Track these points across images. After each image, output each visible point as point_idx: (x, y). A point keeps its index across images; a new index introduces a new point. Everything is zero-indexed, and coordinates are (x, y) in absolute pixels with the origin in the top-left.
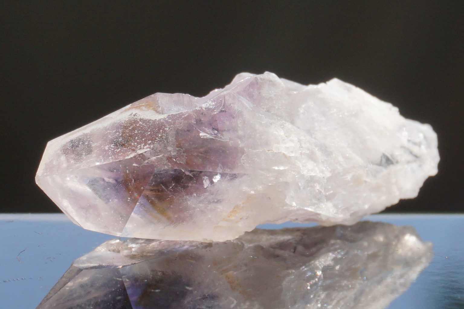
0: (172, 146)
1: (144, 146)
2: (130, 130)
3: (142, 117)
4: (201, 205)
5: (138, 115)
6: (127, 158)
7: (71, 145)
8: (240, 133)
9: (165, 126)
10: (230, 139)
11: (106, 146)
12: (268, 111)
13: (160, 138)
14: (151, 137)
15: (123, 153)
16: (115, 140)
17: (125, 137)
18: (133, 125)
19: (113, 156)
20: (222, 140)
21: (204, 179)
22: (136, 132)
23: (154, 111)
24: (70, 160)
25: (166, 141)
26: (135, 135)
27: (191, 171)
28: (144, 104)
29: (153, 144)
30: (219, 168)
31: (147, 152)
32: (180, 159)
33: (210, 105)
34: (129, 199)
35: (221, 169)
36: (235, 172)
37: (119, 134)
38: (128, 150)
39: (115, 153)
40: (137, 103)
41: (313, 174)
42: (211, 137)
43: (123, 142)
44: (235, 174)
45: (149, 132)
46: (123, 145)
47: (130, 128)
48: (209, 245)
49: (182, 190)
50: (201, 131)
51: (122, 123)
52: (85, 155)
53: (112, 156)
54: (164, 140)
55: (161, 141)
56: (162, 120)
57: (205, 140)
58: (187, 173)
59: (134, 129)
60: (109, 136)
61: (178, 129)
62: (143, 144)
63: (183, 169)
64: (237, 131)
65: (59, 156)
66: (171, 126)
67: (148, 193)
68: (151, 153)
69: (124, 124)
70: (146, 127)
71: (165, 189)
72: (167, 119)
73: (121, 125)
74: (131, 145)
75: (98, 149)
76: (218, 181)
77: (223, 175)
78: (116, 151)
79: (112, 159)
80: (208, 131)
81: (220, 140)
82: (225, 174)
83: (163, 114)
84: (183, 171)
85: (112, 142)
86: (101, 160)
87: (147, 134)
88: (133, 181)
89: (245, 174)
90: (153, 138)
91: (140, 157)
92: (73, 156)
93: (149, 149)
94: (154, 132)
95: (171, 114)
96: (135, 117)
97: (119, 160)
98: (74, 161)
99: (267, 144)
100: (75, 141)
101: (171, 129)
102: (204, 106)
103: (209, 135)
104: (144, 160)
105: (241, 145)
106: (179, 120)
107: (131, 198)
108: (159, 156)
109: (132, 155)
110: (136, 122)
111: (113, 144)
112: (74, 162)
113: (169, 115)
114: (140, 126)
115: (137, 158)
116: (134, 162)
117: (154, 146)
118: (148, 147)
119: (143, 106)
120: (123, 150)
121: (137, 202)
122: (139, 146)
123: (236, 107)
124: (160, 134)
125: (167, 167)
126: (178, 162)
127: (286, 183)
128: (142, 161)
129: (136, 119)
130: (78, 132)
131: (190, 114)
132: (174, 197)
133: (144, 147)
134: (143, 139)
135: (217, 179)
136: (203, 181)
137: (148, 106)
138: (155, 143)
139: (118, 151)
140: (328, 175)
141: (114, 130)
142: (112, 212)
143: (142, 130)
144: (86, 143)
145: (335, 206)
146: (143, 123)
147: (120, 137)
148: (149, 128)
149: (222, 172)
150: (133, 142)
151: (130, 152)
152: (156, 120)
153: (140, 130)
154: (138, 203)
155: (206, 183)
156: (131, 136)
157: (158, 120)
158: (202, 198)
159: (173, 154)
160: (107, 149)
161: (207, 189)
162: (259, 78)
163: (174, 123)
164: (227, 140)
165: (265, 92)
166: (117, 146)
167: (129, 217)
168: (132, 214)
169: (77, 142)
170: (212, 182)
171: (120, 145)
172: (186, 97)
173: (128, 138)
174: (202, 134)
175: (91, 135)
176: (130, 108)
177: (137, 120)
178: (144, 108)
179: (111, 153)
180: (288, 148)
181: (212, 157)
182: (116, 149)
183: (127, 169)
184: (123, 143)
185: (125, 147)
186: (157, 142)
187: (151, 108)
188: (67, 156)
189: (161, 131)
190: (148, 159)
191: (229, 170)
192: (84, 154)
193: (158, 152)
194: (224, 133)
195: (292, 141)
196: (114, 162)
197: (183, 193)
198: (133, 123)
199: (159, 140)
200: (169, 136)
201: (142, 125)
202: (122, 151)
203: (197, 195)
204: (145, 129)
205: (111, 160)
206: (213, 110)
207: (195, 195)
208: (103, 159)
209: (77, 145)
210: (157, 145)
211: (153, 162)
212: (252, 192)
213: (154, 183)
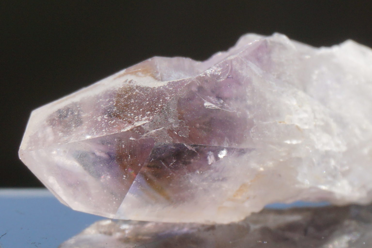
0: (174, 117)
1: (142, 117)
2: (125, 98)
3: (139, 83)
4: (205, 183)
5: (134, 82)
6: (122, 131)
7: (58, 116)
8: (249, 102)
9: (165, 94)
10: (238, 110)
11: (98, 116)
12: (279, 77)
13: (160, 108)
14: (149, 107)
15: (118, 125)
16: (108, 110)
17: (119, 107)
18: (129, 93)
19: (107, 129)
20: (229, 111)
21: (208, 155)
22: (132, 101)
23: (152, 78)
24: (58, 132)
25: (167, 112)
26: (131, 104)
27: (195, 146)
28: (140, 69)
29: (152, 115)
30: (225, 142)
31: (146, 124)
32: (182, 132)
33: (215, 71)
34: (124, 177)
35: (228, 143)
36: (243, 146)
37: (113, 104)
38: (124, 122)
39: (108, 125)
40: (132, 68)
41: (327, 148)
42: (217, 107)
43: (118, 112)
44: (243, 149)
45: (147, 101)
46: (118, 116)
47: (126, 97)
48: (212, 228)
49: (184, 167)
50: (205, 101)
51: (116, 91)
52: (75, 127)
53: (105, 128)
54: (165, 111)
55: (161, 112)
56: (161, 88)
57: (211, 111)
58: (190, 148)
59: (130, 98)
60: (102, 106)
61: (180, 98)
62: (141, 115)
63: (185, 143)
64: (245, 100)
65: (44, 127)
66: (173, 95)
67: (145, 170)
68: (150, 125)
69: (118, 92)
70: (143, 95)
71: (165, 165)
72: (167, 87)
73: (115, 94)
74: (126, 116)
75: (89, 121)
76: (224, 157)
77: (229, 150)
78: (110, 123)
79: (106, 131)
80: (213, 100)
81: (227, 111)
82: (232, 149)
83: (162, 80)
84: (186, 146)
85: (105, 112)
86: (93, 133)
87: (145, 104)
88: (130, 157)
89: (254, 149)
90: (152, 108)
91: (137, 130)
92: (60, 127)
93: (147, 121)
94: (153, 102)
95: (172, 81)
96: (131, 84)
97: (114, 133)
98: (62, 133)
99: (278, 115)
100: (63, 111)
101: (172, 99)
102: (208, 72)
103: (214, 105)
104: (143, 134)
105: (250, 116)
106: (181, 88)
107: (126, 176)
108: (159, 129)
109: (129, 128)
110: (131, 89)
111: (107, 115)
112: (62, 135)
113: (169, 83)
114: (137, 94)
115: (134, 131)
116: (132, 136)
117: (153, 118)
118: (147, 119)
119: (140, 71)
120: (118, 121)
121: (133, 180)
122: (137, 117)
123: (244, 73)
124: (160, 104)
125: (168, 141)
126: (180, 136)
127: (299, 159)
128: (140, 134)
129: (132, 86)
130: (66, 100)
131: (194, 81)
132: (174, 175)
133: (142, 119)
134: (141, 110)
135: (223, 154)
136: (208, 158)
137: (146, 72)
138: (155, 114)
139: (112, 122)
140: (344, 148)
141: (107, 98)
142: (105, 191)
143: (139, 98)
144: (76, 113)
145: (351, 183)
146: (140, 91)
147: (115, 107)
148: (147, 96)
149: (229, 147)
150: (130, 112)
151: (126, 124)
152: (154, 88)
153: (136, 99)
154: (134, 182)
155: (211, 159)
156: (126, 106)
157: (157, 87)
158: (206, 175)
159: (175, 126)
160: (99, 120)
161: (212, 165)
162: (268, 41)
163: (176, 92)
164: (234, 111)
165: (275, 56)
166: (112, 117)
167: (124, 196)
168: (128, 194)
169: (65, 112)
170: (217, 158)
171: (114, 116)
172: (187, 62)
173: (124, 108)
174: (206, 104)
175: (81, 103)
176: (124, 74)
177: (133, 88)
178: (140, 74)
179: (105, 125)
180: (301, 120)
181: (218, 130)
182: (110, 121)
183: (123, 144)
184: (118, 114)
185: (120, 119)
186: (156, 112)
187: (149, 74)
188: (54, 127)
189: (161, 100)
190: (147, 133)
191: (237, 145)
192: (74, 125)
193: (158, 124)
194: (231, 103)
195: (306, 112)
196: (108, 135)
197: (185, 171)
198: (129, 91)
199: (159, 111)
200: (170, 107)
201: (139, 93)
202: (117, 123)
203: (200, 172)
204: (143, 98)
205: (104, 133)
206: (218, 77)
207: (198, 172)
208: (95, 132)
209: (65, 115)
210: (156, 116)
211: (153, 136)
212: (262, 169)
213: (153, 159)
